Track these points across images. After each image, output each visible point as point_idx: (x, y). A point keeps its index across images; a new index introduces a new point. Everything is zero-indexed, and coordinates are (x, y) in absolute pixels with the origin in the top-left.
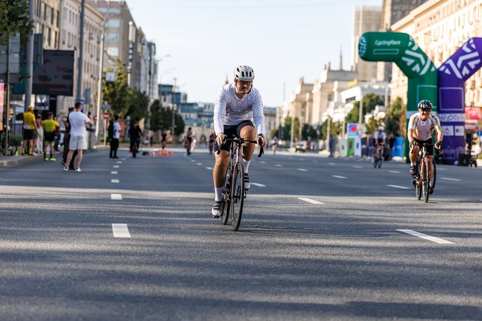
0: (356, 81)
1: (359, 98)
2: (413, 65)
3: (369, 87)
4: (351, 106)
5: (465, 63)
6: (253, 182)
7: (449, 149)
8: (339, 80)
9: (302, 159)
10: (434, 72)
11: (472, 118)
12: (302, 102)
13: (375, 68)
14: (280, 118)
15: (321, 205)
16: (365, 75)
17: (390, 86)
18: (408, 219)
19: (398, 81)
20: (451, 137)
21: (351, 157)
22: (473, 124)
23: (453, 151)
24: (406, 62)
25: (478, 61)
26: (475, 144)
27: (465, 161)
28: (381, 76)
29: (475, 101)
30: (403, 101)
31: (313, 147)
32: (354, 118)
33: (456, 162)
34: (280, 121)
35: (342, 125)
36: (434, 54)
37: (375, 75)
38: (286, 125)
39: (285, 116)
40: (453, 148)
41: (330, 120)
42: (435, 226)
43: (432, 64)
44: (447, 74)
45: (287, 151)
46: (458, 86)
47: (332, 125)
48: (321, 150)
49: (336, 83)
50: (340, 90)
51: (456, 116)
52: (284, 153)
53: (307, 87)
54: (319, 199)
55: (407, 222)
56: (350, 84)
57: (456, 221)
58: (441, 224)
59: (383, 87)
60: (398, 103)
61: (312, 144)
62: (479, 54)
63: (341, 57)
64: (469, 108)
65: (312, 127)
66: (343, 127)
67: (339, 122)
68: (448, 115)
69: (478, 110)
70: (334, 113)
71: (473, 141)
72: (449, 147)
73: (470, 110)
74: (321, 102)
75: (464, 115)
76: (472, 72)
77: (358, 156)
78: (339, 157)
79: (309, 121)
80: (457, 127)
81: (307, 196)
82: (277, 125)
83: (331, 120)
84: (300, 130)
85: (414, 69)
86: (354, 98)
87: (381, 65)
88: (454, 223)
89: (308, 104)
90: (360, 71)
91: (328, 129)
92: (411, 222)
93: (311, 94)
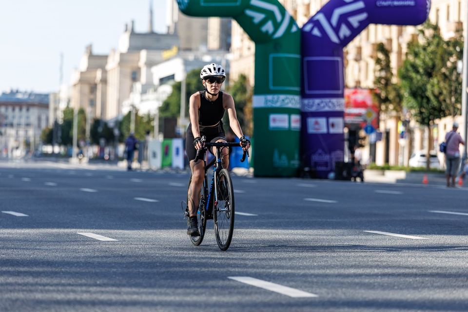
0: (174, 50)
1: (180, 77)
2: (263, 22)
3: (197, 60)
4: (167, 90)
5: (344, 18)
6: (9, 210)
7: (320, 154)
8: (148, 48)
9: (89, 174)
10: (295, 33)
11: (358, 105)
12: (90, 84)
13: (205, 28)
14: (56, 109)
15: (113, 243)
16: (189, 39)
17: (230, 56)
18: (247, 262)
19: (241, 49)
20: (323, 135)
21: (167, 169)
22: (359, 115)
23: (326, 158)
24: (251, 18)
25: (363, 16)
26: (362, 146)
27: (345, 174)
28: (214, 41)
29: (362, 79)
30: (249, 81)
31: (109, 155)
32: (173, 109)
33: (332, 175)
34: (55, 115)
35: (153, 120)
36: (297, 5)
37: (205, 40)
38: (65, 121)
39: (63, 106)
40: (326, 153)
41: (134, 112)
42: (290, 271)
43: (293, 21)
44: (316, 37)
45: (67, 162)
46: (333, 55)
47: (139, 119)
48: (122, 159)
49: (143, 54)
50: (150, 64)
51: (330, 102)
52: (62, 166)
53: (97, 61)
54: (111, 234)
55: (245, 266)
56: (166, 54)
57: (323, 264)
58: (299, 268)
59: (218, 58)
60: (241, 83)
61: (107, 150)
62: (366, 3)
63: (151, 12)
64: (352, 91)
65: (106, 124)
66: (156, 124)
67: (149, 115)
68: (317, 101)
69: (366, 92)
70: (142, 101)
71: (360, 142)
72: (320, 151)
73: (355, 93)
74: (121, 83)
75: (343, 101)
76: (355, 32)
77: (178, 168)
78: (148, 170)
79: (102, 114)
80: (332, 120)
81: (92, 230)
82: (51, 121)
83: (137, 111)
84: (88, 128)
85: (264, 29)
86: (172, 77)
87: (214, 23)
88: (320, 267)
89: (99, 87)
90: (182, 33)
91: (132, 127)
92: (253, 266)
93: (105, 72)
